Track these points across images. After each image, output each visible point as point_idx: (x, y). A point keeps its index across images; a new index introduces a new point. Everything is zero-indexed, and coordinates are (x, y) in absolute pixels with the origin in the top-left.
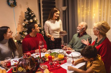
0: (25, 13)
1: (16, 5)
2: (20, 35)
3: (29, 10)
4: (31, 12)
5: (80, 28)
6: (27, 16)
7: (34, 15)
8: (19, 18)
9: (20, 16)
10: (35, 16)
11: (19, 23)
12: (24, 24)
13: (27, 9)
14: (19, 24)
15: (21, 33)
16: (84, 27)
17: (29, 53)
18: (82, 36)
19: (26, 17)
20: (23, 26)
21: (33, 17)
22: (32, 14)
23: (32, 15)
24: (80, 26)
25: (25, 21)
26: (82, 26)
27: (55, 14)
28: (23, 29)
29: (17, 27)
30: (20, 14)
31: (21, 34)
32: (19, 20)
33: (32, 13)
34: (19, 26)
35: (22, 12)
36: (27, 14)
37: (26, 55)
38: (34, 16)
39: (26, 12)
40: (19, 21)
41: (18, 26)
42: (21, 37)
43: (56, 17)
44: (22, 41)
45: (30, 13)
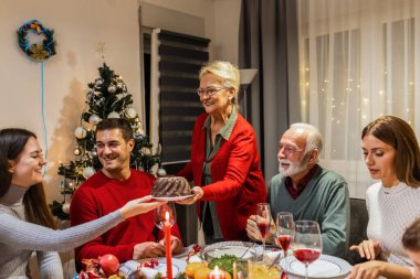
0: (91, 86)
1: (54, 53)
2: (63, 178)
3: (106, 74)
4: (115, 83)
6: (97, 98)
7: (125, 95)
8: (60, 105)
9: (67, 100)
10: (131, 102)
11: (59, 126)
12: (80, 132)
13: (100, 69)
14: (57, 132)
15: (67, 172)
17: (111, 257)
19: (91, 103)
20: (79, 140)
21: (121, 102)
22: (119, 91)
23: (120, 97)
25: (87, 120)
28: (77, 152)
30: (67, 92)
31: (67, 176)
32: (59, 116)
33: (120, 85)
34: (60, 138)
35: (74, 86)
36: (96, 90)
37: (98, 267)
38: (128, 100)
39: (93, 82)
40: (61, 121)
41: (56, 142)
42: (66, 186)
44: (66, 207)
45: (112, 88)
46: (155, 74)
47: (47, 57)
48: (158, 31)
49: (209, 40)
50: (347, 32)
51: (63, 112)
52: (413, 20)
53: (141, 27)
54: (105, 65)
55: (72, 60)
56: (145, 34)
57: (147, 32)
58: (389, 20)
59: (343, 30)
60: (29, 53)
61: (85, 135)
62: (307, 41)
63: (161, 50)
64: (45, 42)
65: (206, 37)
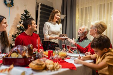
0: (22, 15)
1: (13, 6)
2: (13, 38)
3: (26, 12)
5: (81, 32)
8: (14, 20)
9: (15, 18)
11: (13, 25)
12: (18, 26)
13: (25, 11)
14: (12, 26)
15: (14, 36)
16: (85, 30)
18: (82, 40)
19: (22, 19)
20: (18, 28)
24: (81, 29)
25: (20, 23)
26: (84, 29)
27: (56, 16)
28: (17, 31)
29: (10, 29)
30: (16, 16)
32: (13, 22)
33: (30, 15)
34: (13, 28)
35: (18, 15)
36: (23, 16)
39: (23, 13)
40: (13, 23)
43: (57, 18)
44: (13, 44)
45: (27, 15)
46: (39, 15)
47: (11, 6)
48: (41, 4)
49: (54, 8)
50: (88, 7)
51: (14, 21)
52: (105, 4)
53: (36, 3)
54: (26, 9)
55: (18, 8)
56: (37, 5)
57: (38, 4)
58: (99, 4)
59: (87, 6)
60: (7, 5)
61: (19, 27)
62: (79, 9)
63: (41, 9)
64: (11, 2)
65: (53, 7)
